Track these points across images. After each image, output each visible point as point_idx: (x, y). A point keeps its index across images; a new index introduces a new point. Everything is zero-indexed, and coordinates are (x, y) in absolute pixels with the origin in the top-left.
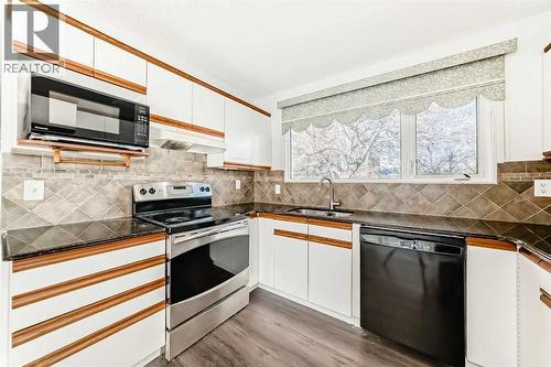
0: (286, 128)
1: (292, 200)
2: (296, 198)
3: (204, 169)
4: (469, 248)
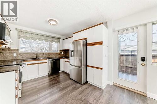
2: (24, 57)
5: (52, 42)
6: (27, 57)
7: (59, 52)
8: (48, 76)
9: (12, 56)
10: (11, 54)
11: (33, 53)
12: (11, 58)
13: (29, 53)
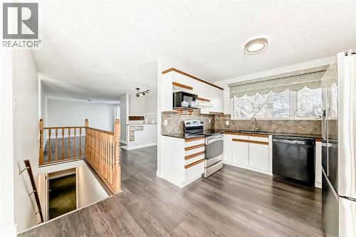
0: (232, 96)
1: (235, 128)
2: (237, 127)
3: (200, 115)
4: (317, 142)
9: (225, 125)
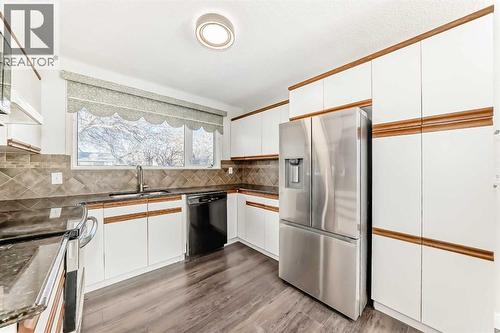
5: (193, 126)
6: (102, 185)
7: (218, 166)
8: (183, 266)
9: (46, 185)
10: (40, 174)
11: (127, 172)
12: (39, 194)
13: (109, 171)
